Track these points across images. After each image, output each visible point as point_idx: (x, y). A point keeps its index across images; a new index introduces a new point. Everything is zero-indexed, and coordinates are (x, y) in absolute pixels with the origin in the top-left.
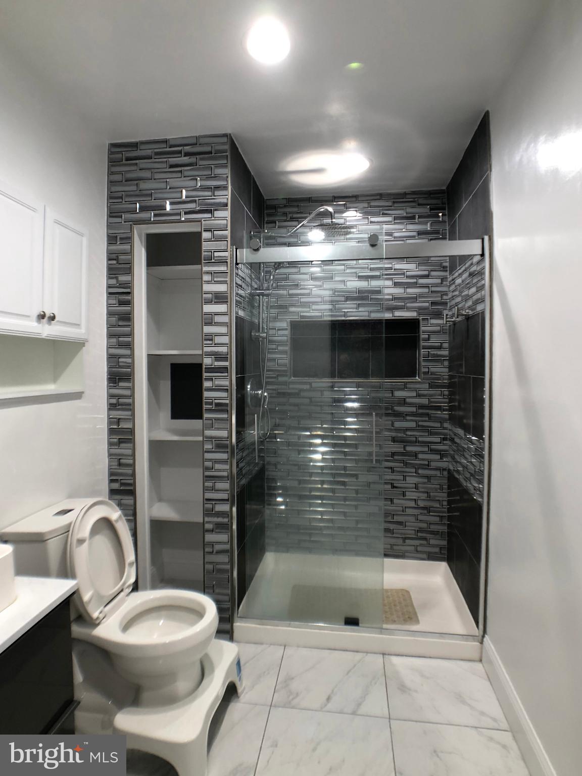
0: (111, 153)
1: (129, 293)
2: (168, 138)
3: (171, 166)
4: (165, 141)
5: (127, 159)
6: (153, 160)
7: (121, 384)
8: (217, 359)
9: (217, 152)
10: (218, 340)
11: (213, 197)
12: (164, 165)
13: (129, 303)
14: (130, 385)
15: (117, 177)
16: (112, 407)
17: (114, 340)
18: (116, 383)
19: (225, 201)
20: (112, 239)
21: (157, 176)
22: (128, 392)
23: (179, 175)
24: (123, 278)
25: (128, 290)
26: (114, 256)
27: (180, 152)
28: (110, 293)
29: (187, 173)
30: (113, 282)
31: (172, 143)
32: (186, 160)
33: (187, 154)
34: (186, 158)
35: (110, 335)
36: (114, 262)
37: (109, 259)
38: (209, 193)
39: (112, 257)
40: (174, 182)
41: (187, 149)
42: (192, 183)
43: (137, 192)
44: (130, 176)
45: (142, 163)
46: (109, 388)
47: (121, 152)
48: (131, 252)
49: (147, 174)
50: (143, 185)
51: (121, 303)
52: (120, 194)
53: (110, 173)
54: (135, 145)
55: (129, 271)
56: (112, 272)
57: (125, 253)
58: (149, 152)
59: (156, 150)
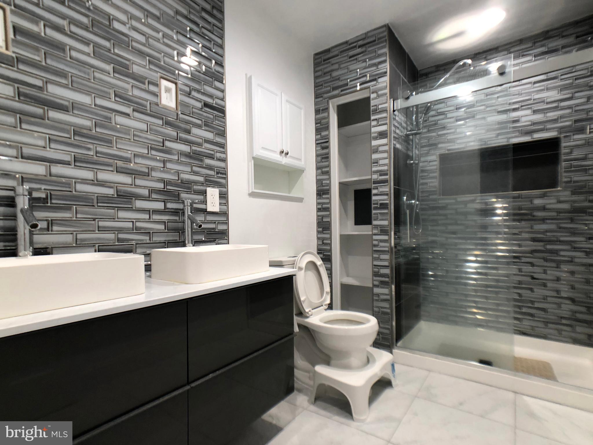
0: (315, 59)
1: (327, 142)
2: (348, 39)
3: (350, 57)
4: (346, 42)
5: (324, 60)
6: (339, 57)
7: (324, 196)
8: (381, 175)
9: (379, 39)
10: (381, 162)
11: (377, 70)
12: (346, 58)
13: (327, 147)
14: (329, 196)
15: (319, 73)
16: (319, 210)
17: (320, 171)
18: (321, 196)
19: (385, 70)
20: (317, 112)
21: (342, 66)
22: (327, 201)
23: (355, 61)
24: (324, 133)
25: (327, 140)
26: (319, 121)
27: (355, 47)
28: (317, 144)
29: (360, 59)
30: (319, 136)
31: (350, 42)
32: (359, 50)
33: (360, 47)
34: (360, 49)
35: (318, 168)
36: (319, 125)
37: (316, 124)
38: (375, 68)
39: (318, 122)
40: (352, 67)
41: (360, 43)
42: (364, 64)
43: (332, 79)
44: (326, 70)
45: (333, 61)
46: (317, 199)
47: (321, 57)
48: (328, 117)
49: (336, 66)
50: (335, 74)
51: (323, 148)
52: (321, 84)
53: (315, 72)
54: (328, 51)
55: (327, 128)
56: (318, 131)
57: (324, 118)
58: (336, 53)
59: (340, 50)
